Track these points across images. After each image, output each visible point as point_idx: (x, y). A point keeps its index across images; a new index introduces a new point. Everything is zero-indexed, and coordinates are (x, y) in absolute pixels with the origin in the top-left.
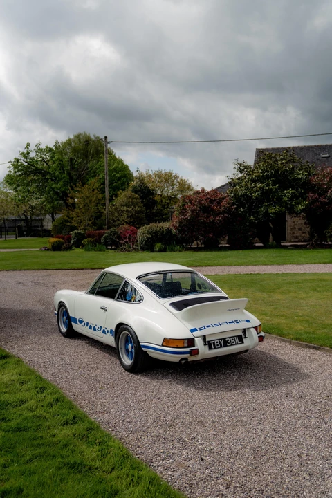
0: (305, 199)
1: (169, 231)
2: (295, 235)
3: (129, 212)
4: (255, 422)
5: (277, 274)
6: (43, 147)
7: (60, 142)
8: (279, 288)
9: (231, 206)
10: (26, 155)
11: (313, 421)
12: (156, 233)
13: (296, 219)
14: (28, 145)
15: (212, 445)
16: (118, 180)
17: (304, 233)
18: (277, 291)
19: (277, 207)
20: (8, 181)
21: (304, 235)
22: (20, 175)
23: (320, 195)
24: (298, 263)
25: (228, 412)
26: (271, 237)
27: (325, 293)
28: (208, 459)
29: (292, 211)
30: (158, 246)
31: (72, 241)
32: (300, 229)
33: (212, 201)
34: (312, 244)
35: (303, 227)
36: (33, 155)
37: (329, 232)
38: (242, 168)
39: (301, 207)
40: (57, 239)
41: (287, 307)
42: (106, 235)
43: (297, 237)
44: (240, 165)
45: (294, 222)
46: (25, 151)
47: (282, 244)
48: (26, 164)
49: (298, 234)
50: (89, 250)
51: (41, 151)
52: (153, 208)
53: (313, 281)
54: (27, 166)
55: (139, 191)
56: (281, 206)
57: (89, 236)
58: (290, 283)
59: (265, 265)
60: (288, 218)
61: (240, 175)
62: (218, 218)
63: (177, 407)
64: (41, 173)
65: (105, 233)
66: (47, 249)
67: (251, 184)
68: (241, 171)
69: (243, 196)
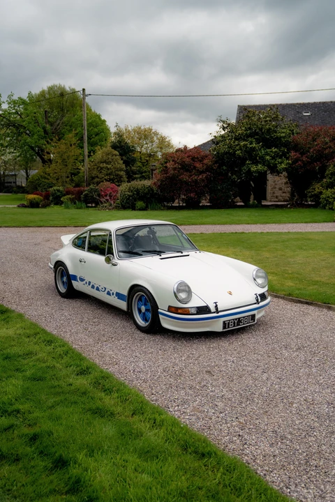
0: (287, 159)
1: (150, 189)
2: (275, 195)
3: (108, 169)
4: (259, 371)
5: (261, 233)
6: (15, 98)
7: (33, 93)
8: (265, 247)
9: (214, 164)
11: (314, 370)
12: (138, 191)
13: (277, 178)
15: (222, 391)
16: (96, 136)
17: (284, 192)
18: (264, 249)
19: (260, 166)
21: (284, 194)
23: (302, 154)
24: (279, 222)
25: (233, 362)
26: (252, 197)
27: (311, 251)
28: (221, 405)
29: (274, 170)
30: (140, 204)
31: (51, 198)
32: (280, 189)
33: (193, 159)
34: (293, 204)
35: (283, 186)
36: (5, 106)
37: (309, 192)
38: (225, 126)
39: (283, 166)
40: (35, 196)
41: (276, 265)
42: (86, 192)
43: (277, 197)
44: (224, 122)
45: (275, 182)
47: (263, 203)
49: (279, 193)
50: (67, 207)
51: (15, 102)
52: (133, 165)
53: (298, 239)
55: (118, 147)
56: (264, 165)
57: (68, 193)
58: (275, 242)
59: (248, 224)
60: (270, 177)
61: (223, 132)
62: (200, 177)
63: (183, 358)
64: (14, 126)
65: (85, 191)
66: (24, 206)
67: (234, 142)
68: (224, 129)
69: (226, 153)
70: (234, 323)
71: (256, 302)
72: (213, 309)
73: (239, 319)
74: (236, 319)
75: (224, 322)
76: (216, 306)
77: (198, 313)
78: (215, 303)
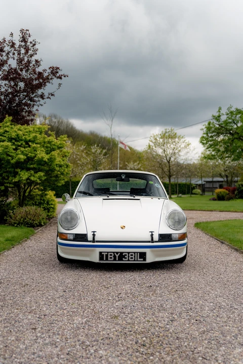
6: (233, 109)
10: (218, 118)
14: (220, 109)
20: (201, 142)
22: (212, 137)
36: (224, 118)
40: (222, 190)
46: (217, 114)
48: (217, 126)
51: (232, 113)
54: (218, 128)
64: (230, 133)
66: (214, 199)
70: (115, 257)
71: (150, 240)
72: (90, 237)
73: (122, 253)
74: (117, 253)
75: (101, 253)
76: (94, 235)
77: (74, 240)
78: (94, 232)
